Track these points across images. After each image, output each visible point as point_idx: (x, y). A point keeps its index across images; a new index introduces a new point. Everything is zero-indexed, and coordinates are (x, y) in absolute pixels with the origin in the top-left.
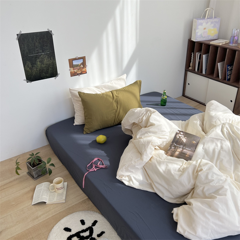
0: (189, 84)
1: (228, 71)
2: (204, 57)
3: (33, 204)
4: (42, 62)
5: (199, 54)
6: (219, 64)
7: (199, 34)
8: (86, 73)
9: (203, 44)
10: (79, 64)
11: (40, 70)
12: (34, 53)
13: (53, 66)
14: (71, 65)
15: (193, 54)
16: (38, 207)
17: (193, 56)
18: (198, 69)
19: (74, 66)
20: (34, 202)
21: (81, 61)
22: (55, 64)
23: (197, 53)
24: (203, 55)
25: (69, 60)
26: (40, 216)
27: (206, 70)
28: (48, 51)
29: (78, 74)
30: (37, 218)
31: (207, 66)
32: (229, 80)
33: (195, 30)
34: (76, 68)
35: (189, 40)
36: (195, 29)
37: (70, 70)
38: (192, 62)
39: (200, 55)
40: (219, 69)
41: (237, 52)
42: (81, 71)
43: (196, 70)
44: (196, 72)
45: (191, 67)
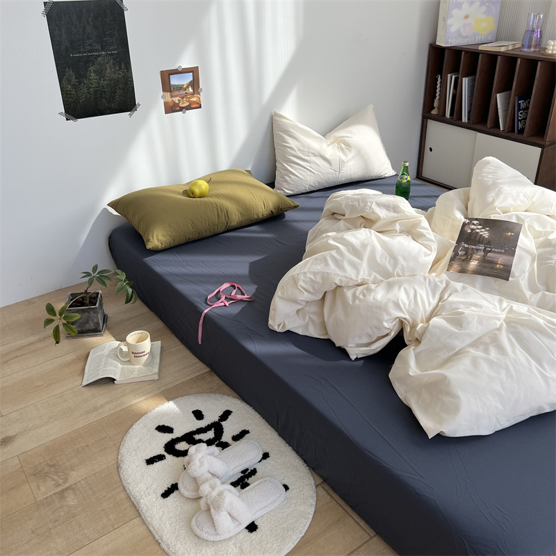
0: (431, 150)
1: (519, 110)
2: (465, 81)
3: (85, 383)
4: (100, 73)
5: (453, 77)
6: (498, 95)
7: (453, 29)
8: (200, 107)
9: (463, 53)
10: (183, 85)
11: (96, 92)
12: (82, 50)
13: (126, 84)
14: (167, 87)
15: (439, 79)
16: (96, 390)
17: (441, 83)
18: (452, 114)
19: (172, 89)
20: (88, 380)
21: (189, 78)
22: (130, 81)
23: (449, 75)
24: (464, 79)
25: (162, 73)
26: (102, 406)
27: (469, 112)
28: (115, 47)
29: (181, 109)
30: (95, 409)
31: (471, 104)
32: (521, 131)
33: (444, 21)
34: (176, 93)
35: (430, 45)
36: (444, 18)
37: (163, 97)
38: (437, 98)
39: (456, 79)
40: (499, 107)
41: (539, 63)
42: (188, 101)
43: (448, 114)
44: (448, 119)
45: (436, 109)
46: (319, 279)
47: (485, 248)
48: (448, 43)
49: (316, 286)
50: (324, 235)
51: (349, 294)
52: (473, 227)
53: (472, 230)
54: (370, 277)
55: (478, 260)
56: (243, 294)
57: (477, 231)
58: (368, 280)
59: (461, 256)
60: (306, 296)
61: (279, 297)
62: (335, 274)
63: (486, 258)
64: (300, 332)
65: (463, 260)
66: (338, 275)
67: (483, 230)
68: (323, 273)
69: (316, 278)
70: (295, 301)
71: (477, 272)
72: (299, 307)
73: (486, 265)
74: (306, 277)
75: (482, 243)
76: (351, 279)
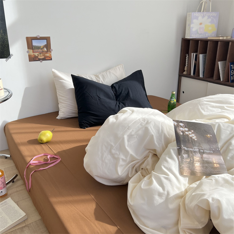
0: (183, 92)
5: (195, 54)
6: (219, 62)
7: (194, 30)
8: (51, 59)
9: (199, 41)
10: (41, 46)
13: (3, 42)
15: (187, 56)
18: (194, 73)
19: (34, 48)
21: (44, 43)
22: (6, 41)
23: (192, 54)
24: (200, 55)
25: (27, 38)
27: (204, 72)
29: (39, 60)
31: (204, 68)
32: (233, 81)
34: (36, 50)
35: (182, 39)
36: (189, 24)
37: (28, 52)
38: (186, 66)
42: (44, 56)
43: (192, 74)
44: (192, 76)
45: (186, 71)
48: (191, 37)
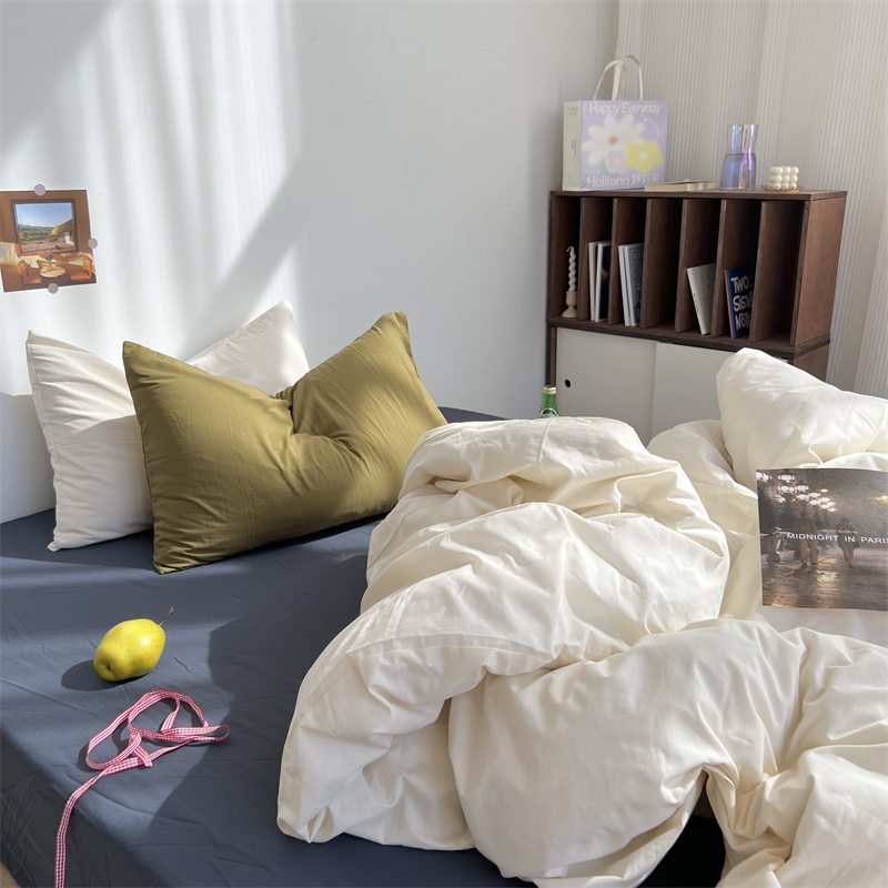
0: (568, 383)
1: (733, 294)
2: (624, 253)
5: (600, 246)
6: (690, 271)
7: (593, 160)
8: (93, 280)
9: (615, 201)
10: (51, 229)
15: (572, 253)
17: (576, 261)
18: (603, 314)
19: (21, 235)
21: (63, 214)
23: (591, 245)
24: (621, 248)
27: (638, 307)
29: (45, 283)
31: (640, 292)
32: (743, 332)
33: (573, 147)
34: (34, 246)
35: (552, 193)
36: (574, 143)
38: (572, 288)
39: (607, 251)
40: (694, 291)
41: (764, 205)
42: (63, 267)
43: (595, 316)
44: (596, 324)
45: (571, 309)
46: (433, 660)
47: (841, 537)
48: (585, 185)
49: (425, 683)
50: (421, 533)
51: (529, 698)
52: (785, 489)
53: (787, 495)
54: (580, 638)
55: (833, 568)
56: (197, 723)
57: (801, 497)
58: (576, 649)
59: (787, 562)
60: (396, 719)
61: (307, 729)
62: (482, 640)
63: (853, 563)
64: (380, 835)
65: (797, 573)
66: (492, 642)
67: (815, 495)
68: (445, 638)
69: (422, 656)
70: (362, 739)
71: (846, 602)
72: (371, 755)
73: (861, 579)
74: (391, 658)
75: (827, 526)
76: (531, 651)
